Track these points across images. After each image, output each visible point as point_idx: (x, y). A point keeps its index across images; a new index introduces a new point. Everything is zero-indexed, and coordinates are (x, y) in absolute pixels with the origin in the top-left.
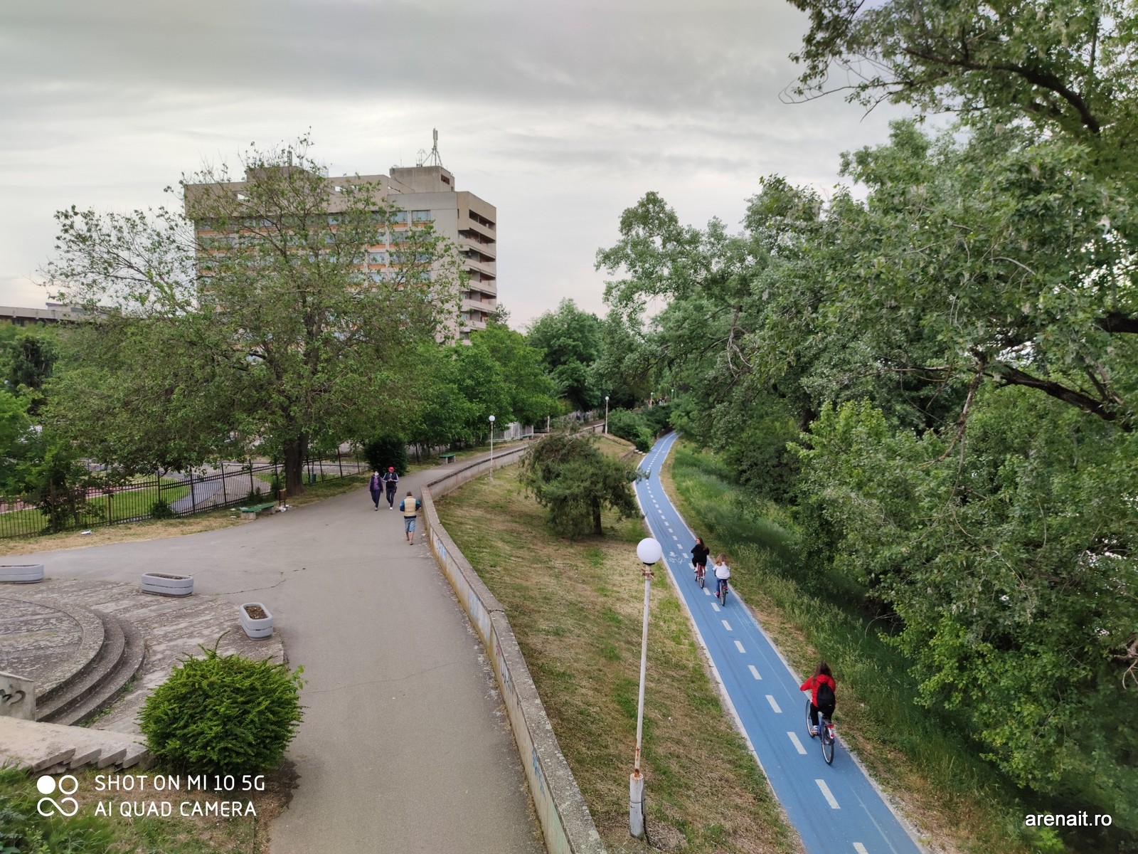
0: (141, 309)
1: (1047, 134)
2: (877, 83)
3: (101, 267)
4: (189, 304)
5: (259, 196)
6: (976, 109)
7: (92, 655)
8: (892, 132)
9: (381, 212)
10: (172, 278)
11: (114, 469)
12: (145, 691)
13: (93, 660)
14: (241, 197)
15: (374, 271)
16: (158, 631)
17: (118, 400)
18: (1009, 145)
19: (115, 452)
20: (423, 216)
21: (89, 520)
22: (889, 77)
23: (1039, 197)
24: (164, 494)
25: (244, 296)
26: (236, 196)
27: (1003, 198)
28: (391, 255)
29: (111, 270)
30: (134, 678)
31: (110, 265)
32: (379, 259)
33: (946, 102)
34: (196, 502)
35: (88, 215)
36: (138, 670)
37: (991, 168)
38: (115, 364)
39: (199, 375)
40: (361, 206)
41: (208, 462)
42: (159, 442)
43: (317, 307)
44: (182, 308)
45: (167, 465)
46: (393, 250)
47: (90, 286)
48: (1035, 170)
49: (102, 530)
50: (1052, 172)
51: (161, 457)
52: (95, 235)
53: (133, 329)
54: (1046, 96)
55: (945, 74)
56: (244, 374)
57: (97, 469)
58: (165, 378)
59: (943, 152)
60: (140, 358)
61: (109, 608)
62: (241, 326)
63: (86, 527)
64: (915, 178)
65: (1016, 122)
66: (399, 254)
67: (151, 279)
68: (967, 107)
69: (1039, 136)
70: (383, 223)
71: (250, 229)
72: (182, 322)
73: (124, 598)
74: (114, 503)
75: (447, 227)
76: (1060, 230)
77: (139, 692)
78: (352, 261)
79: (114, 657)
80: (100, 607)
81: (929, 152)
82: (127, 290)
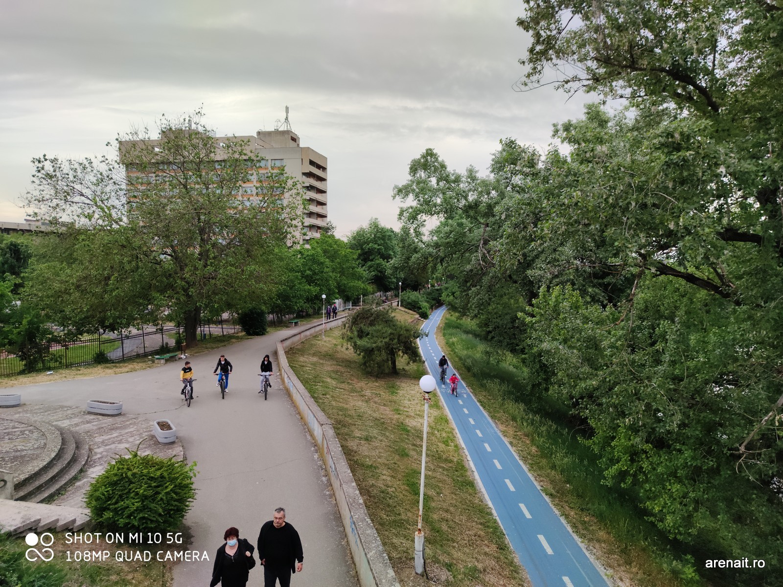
0: (89, 223)
1: (685, 113)
2: (575, 79)
3: (62, 195)
4: (121, 220)
5: (169, 150)
6: (640, 96)
7: (53, 455)
8: (586, 111)
9: (250, 160)
10: (110, 203)
11: (69, 330)
12: (89, 479)
13: (54, 459)
14: (157, 150)
15: (245, 199)
16: (99, 439)
17: (73, 284)
18: (661, 120)
19: (70, 319)
20: (278, 164)
21: (52, 365)
22: (583, 75)
23: (680, 153)
24: (103, 347)
25: (159, 215)
26: (153, 148)
27: (657, 154)
28: (257, 188)
29: (69, 197)
30: (81, 471)
31: (68, 194)
32: (249, 192)
33: (620, 92)
34: (125, 353)
35: (54, 161)
36: (84, 465)
37: (649, 134)
38: (71, 260)
39: (127, 267)
40: (237, 156)
41: (134, 326)
42: (100, 312)
43: (207, 222)
44: (116, 223)
45: (105, 327)
46: (258, 185)
47: (54, 208)
48: (677, 135)
49: (61, 371)
50: (688, 137)
51: (102, 323)
52: (58, 174)
53: (83, 237)
54: (684, 89)
55: (620, 73)
56: (158, 267)
57: (57, 330)
58: (104, 269)
59: (618, 124)
60: (87, 256)
61: (65, 424)
62: (156, 235)
63: (49, 369)
64: (601, 141)
65: (665, 105)
66: (262, 188)
67: (96, 203)
68: (633, 96)
69: (680, 114)
70: (252, 167)
71: (163, 171)
72: (117, 232)
73: (75, 417)
74: (69, 353)
75: (295, 170)
76: (693, 175)
77: (85, 480)
78: (231, 193)
79: (68, 457)
80: (59, 423)
81: (610, 124)
82: (80, 211)
